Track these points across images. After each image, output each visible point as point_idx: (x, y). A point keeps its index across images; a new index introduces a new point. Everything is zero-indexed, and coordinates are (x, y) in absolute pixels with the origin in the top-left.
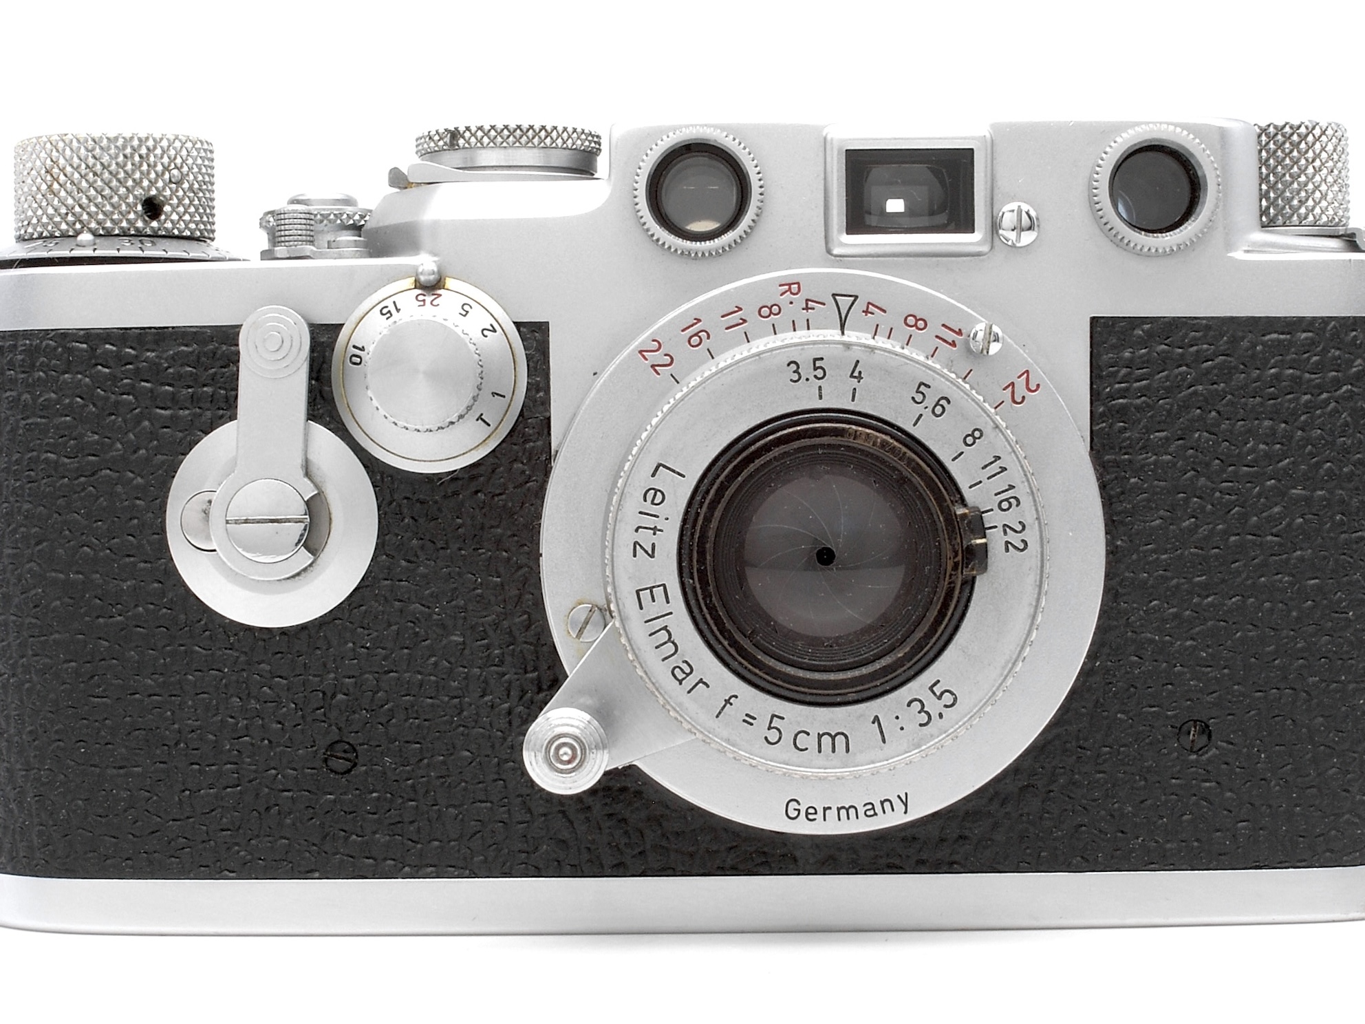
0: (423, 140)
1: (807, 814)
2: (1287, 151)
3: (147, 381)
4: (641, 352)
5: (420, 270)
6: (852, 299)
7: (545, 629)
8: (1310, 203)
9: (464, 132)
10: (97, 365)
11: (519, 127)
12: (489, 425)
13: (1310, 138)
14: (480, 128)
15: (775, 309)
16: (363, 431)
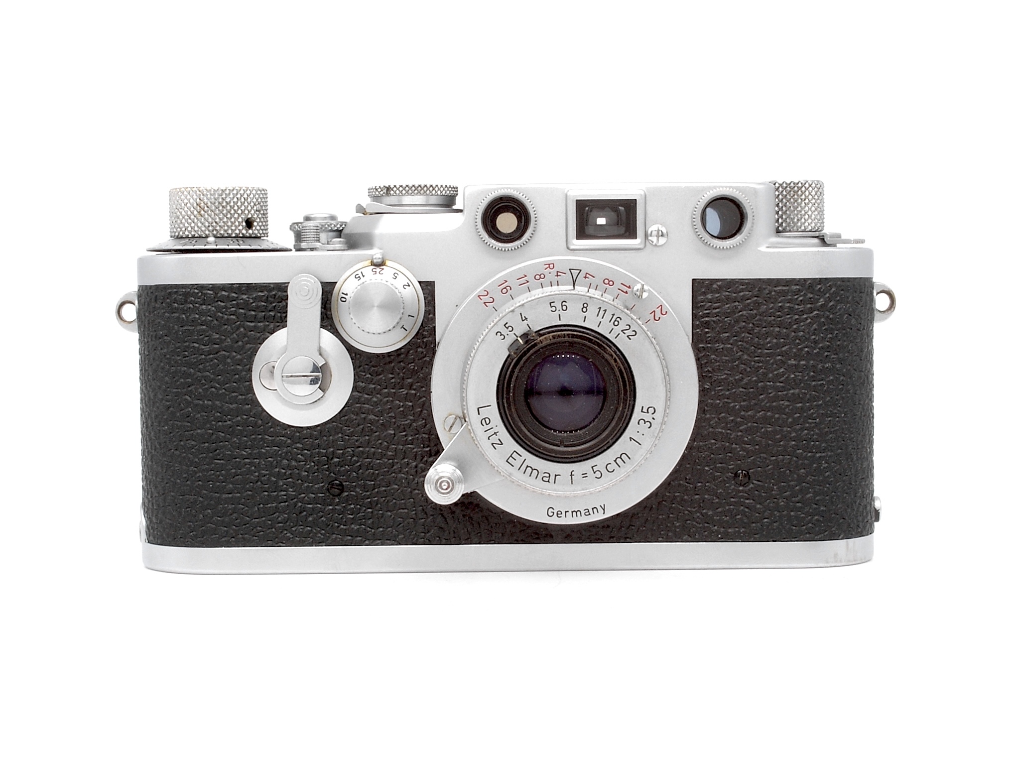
0: (372, 190)
1: (557, 514)
2: (792, 195)
3: (242, 309)
4: (479, 296)
5: (374, 257)
6: (578, 271)
7: (433, 427)
8: (803, 220)
9: (393, 188)
10: (217, 301)
11: (420, 186)
12: (406, 330)
13: (803, 189)
14: (401, 186)
15: (542, 276)
16: (346, 333)
